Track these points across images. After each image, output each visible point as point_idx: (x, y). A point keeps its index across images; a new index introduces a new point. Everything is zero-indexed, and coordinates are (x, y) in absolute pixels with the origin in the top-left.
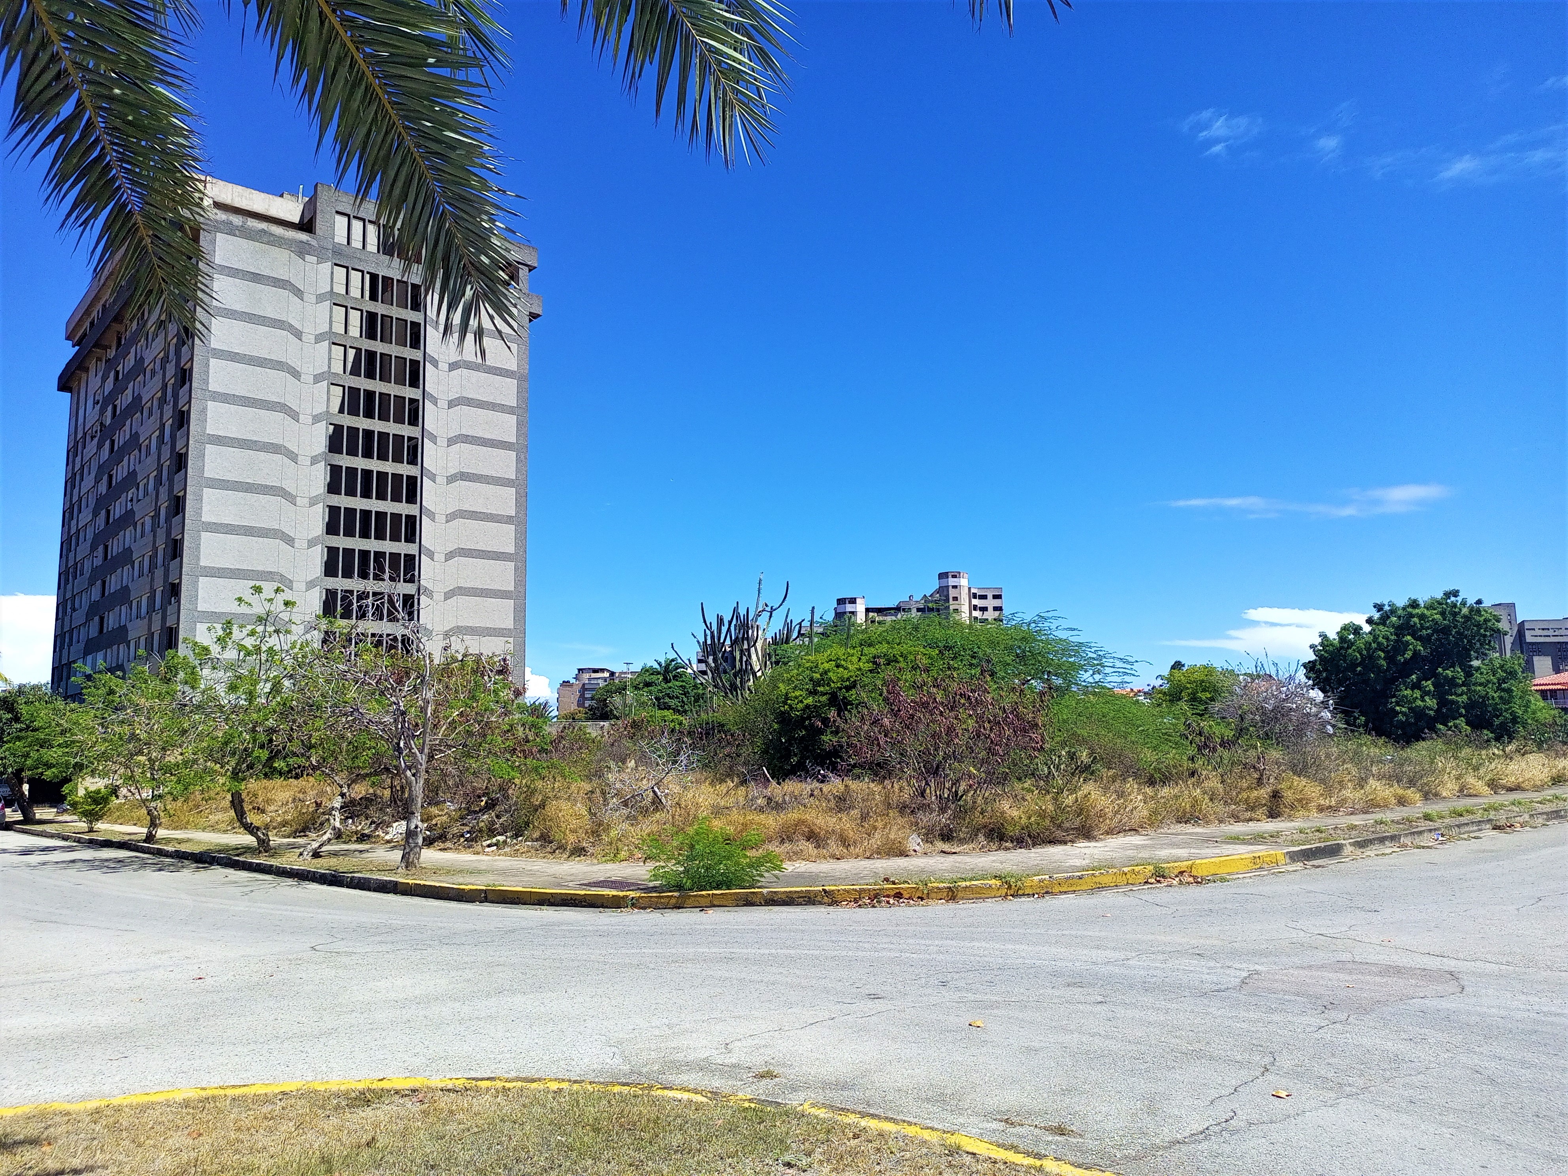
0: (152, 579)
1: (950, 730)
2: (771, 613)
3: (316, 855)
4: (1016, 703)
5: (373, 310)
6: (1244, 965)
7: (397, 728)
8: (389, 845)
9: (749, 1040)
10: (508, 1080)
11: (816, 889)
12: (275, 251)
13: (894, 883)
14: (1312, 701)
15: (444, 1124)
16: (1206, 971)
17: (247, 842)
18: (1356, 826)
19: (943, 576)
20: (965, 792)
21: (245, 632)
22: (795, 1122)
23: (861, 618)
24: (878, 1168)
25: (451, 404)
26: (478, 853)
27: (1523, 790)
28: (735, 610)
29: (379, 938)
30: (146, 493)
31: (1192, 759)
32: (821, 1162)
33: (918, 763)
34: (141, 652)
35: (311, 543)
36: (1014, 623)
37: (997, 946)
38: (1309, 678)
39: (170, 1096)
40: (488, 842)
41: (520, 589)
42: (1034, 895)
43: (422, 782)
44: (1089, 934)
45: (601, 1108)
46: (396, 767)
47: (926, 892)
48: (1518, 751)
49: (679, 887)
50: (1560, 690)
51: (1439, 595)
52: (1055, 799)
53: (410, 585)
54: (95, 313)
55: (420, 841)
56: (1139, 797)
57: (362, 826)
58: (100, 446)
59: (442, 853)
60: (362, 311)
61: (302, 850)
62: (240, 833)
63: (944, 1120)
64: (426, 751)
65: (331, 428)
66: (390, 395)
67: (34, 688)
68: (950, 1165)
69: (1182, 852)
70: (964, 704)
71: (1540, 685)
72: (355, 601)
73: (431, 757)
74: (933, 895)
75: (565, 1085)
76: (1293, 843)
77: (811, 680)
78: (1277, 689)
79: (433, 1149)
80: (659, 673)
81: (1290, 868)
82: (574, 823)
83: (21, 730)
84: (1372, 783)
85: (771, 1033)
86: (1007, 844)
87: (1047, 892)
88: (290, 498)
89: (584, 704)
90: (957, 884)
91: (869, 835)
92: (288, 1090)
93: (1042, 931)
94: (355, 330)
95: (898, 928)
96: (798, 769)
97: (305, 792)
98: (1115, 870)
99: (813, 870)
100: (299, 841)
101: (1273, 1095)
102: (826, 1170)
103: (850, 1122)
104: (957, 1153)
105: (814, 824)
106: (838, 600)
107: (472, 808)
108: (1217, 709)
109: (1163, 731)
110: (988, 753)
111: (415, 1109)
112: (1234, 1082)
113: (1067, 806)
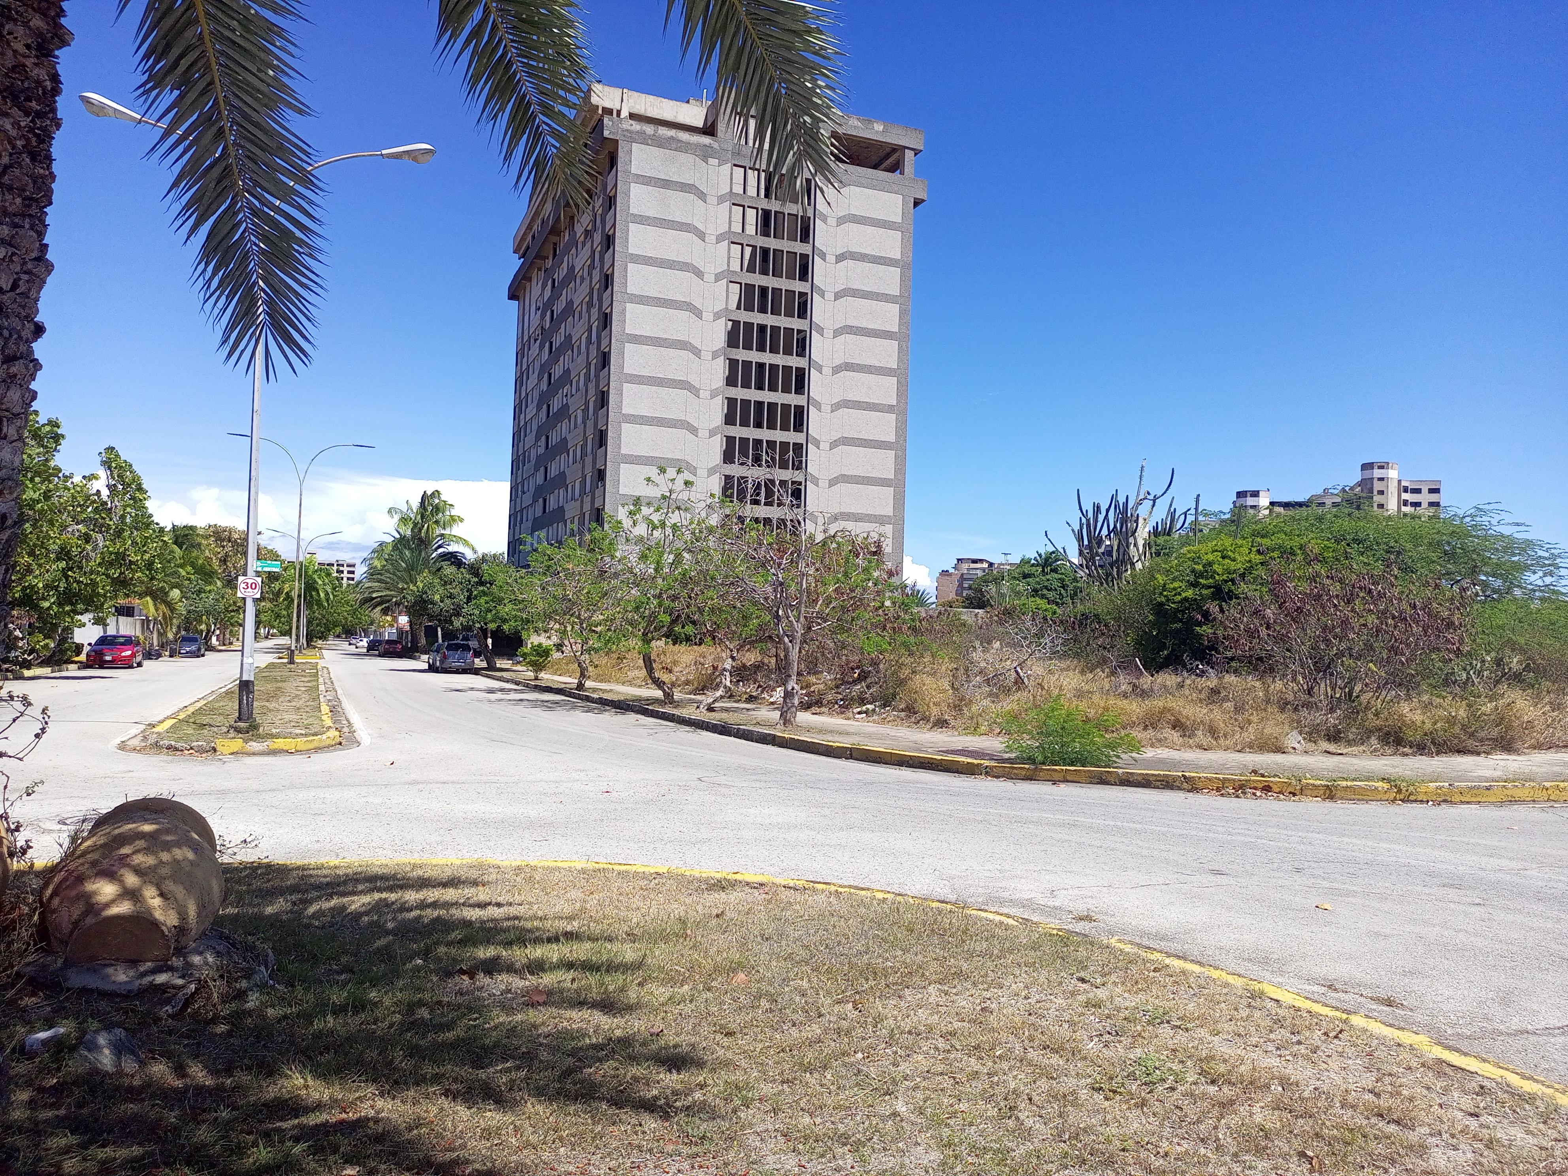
0: (583, 467)
1: (1345, 623)
2: (1154, 501)
3: (711, 709)
5: (767, 208)
7: (776, 597)
8: (773, 707)
9: (1076, 891)
10: (840, 886)
11: (1175, 774)
12: (682, 156)
13: (1263, 776)
15: (782, 911)
17: (657, 695)
19: (1367, 466)
20: (1361, 693)
21: (652, 508)
22: (1098, 950)
23: (1263, 512)
24: (1172, 996)
25: (838, 296)
26: (849, 719)
28: (1114, 497)
29: (754, 777)
30: (578, 390)
32: (1115, 983)
33: (1306, 659)
34: (575, 529)
35: (712, 433)
36: (1448, 518)
37: (1369, 843)
39: (572, 864)
40: (859, 710)
41: (899, 477)
42: (1428, 802)
44: (1485, 842)
45: (918, 916)
47: (1298, 788)
49: (1032, 761)
52: (1469, 706)
53: (798, 471)
54: (536, 227)
55: (796, 702)
57: (751, 689)
58: (541, 347)
59: (815, 716)
60: (757, 209)
61: (699, 704)
62: (650, 687)
64: (803, 621)
65: (730, 323)
66: (781, 290)
67: (495, 556)
70: (1364, 598)
72: (749, 487)
73: (808, 628)
74: (1307, 792)
75: (889, 896)
77: (1193, 571)
79: (769, 927)
80: (1037, 565)
82: (938, 697)
85: (1099, 888)
86: (1405, 750)
87: (1444, 800)
88: (694, 390)
89: (962, 593)
90: (1336, 783)
91: (1242, 728)
92: (661, 871)
93: (1428, 836)
94: (751, 229)
95: (1261, 818)
96: (1173, 662)
97: (704, 657)
98: (1532, 784)
99: (1176, 757)
100: (698, 697)
102: (1119, 989)
103: (1155, 958)
104: (1260, 998)
105: (1180, 713)
106: (1238, 493)
107: (846, 679)
110: (1391, 652)
111: (760, 897)
113: (1484, 714)
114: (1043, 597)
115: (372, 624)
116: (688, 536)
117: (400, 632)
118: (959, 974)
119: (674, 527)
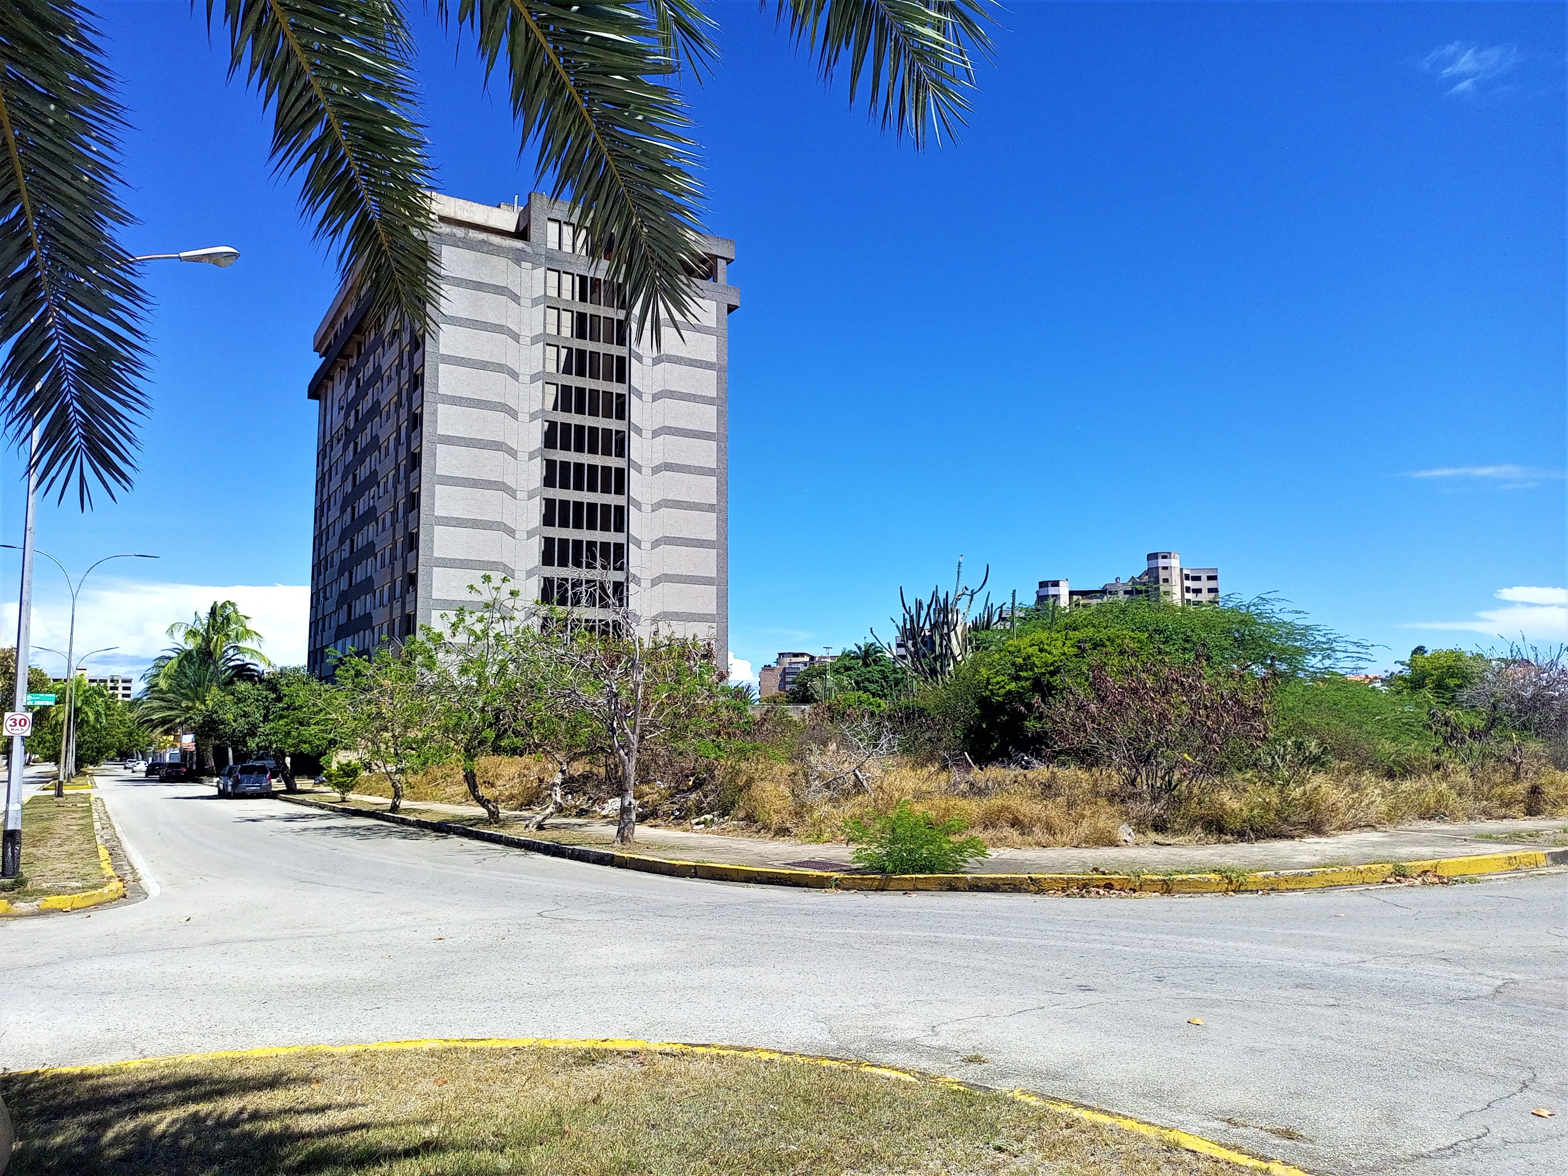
0: (393, 570)
1: (1163, 716)
2: (972, 596)
3: (540, 827)
4: (1235, 689)
5: (582, 311)
6: (1497, 973)
7: (610, 709)
8: (605, 820)
9: (956, 1024)
10: (722, 1048)
11: (1021, 876)
12: (494, 259)
13: (1104, 873)
15: (663, 1086)
16: (1453, 977)
17: (479, 814)
19: (1152, 557)
20: (1180, 781)
21: (475, 618)
22: (1005, 1108)
23: (1064, 601)
24: (1092, 1159)
25: (655, 397)
26: (687, 831)
28: (934, 594)
29: (599, 908)
30: (386, 491)
31: (1437, 751)
32: (1033, 1149)
33: (1128, 751)
34: (385, 637)
35: (530, 534)
36: (1231, 604)
37: (1218, 943)
39: (418, 1045)
40: (697, 820)
41: (722, 575)
42: (1257, 891)
43: (634, 762)
44: (1320, 934)
45: (812, 1081)
46: (610, 747)
47: (1138, 884)
49: (882, 870)
52: (1281, 791)
53: (620, 572)
54: (338, 325)
55: (633, 817)
56: (1377, 791)
57: (581, 801)
58: (345, 448)
59: (653, 829)
60: (572, 312)
61: (527, 822)
62: (472, 805)
63: (1162, 1116)
64: (638, 731)
65: (547, 424)
66: (598, 391)
67: (293, 670)
68: (1169, 1161)
69: (1426, 851)
70: (1177, 690)
72: (570, 589)
73: (642, 737)
74: (1146, 887)
75: (776, 1056)
76: (1555, 843)
77: (1013, 664)
78: (1536, 675)
79: (653, 1110)
80: (858, 658)
81: (1554, 870)
82: (779, 804)
83: (283, 709)
85: (978, 1019)
86: (1227, 837)
87: (1272, 889)
88: (512, 492)
89: (785, 687)
90: (1172, 877)
91: (1076, 823)
92: (520, 1046)
93: (1268, 930)
94: (566, 332)
95: (1109, 919)
96: (1001, 756)
97: (529, 769)
98: (1349, 868)
99: (1018, 857)
100: (525, 814)
101: (1533, 1114)
102: (1038, 1157)
103: (1063, 1111)
104: (1176, 1150)
105: (1018, 811)
106: (1040, 583)
107: (681, 788)
108: (1466, 697)
109: (1404, 721)
110: (1205, 741)
111: (635, 1070)
112: (1486, 1097)
113: (1293, 799)
114: (866, 690)
115: (150, 744)
116: (512, 646)
117: (184, 753)
118: (871, 1156)
119: (497, 637)
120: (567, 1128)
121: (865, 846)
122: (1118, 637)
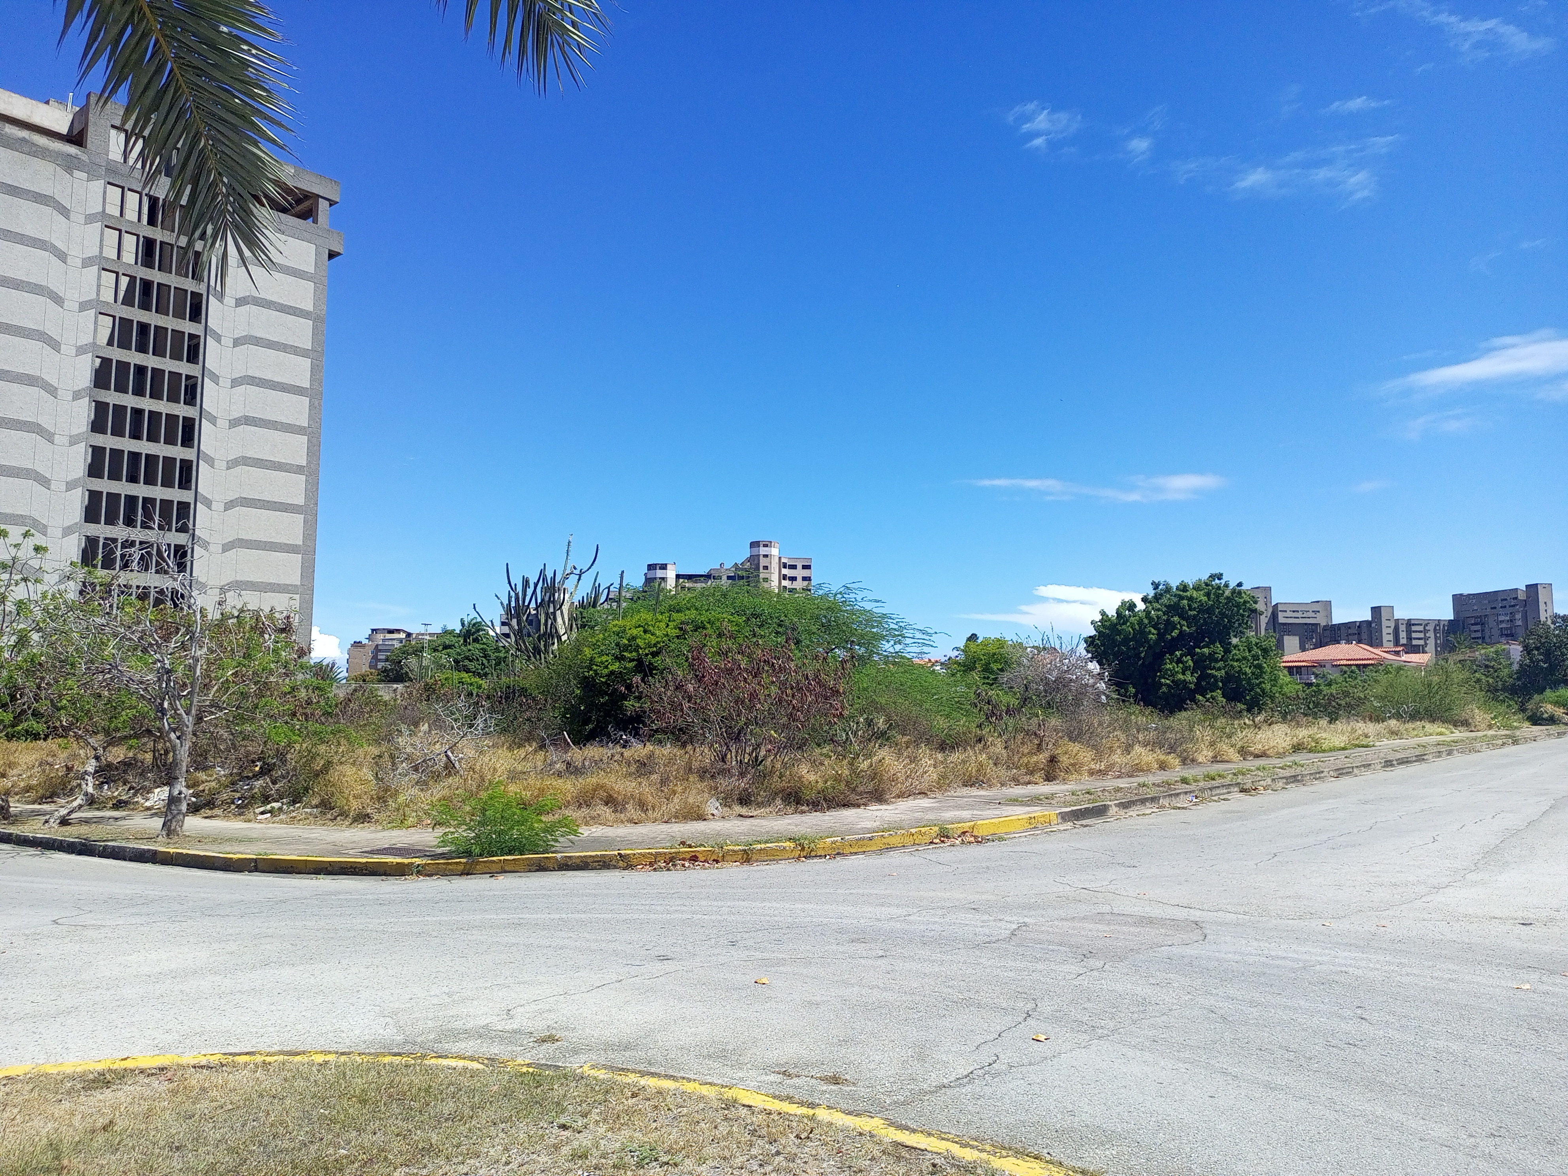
1: (753, 696)
2: (580, 576)
3: (64, 822)
4: (819, 670)
5: (151, 236)
6: (1015, 918)
7: (160, 687)
8: (149, 812)
9: (533, 1006)
10: (270, 1054)
11: (611, 853)
12: (37, 163)
13: (690, 846)
14: (1090, 672)
15: (194, 1103)
16: (979, 924)
18: (1121, 788)
19: (754, 545)
20: (765, 757)
22: (573, 1084)
23: (671, 583)
24: (654, 1125)
25: (237, 342)
26: (250, 821)
27: (1268, 757)
28: (542, 572)
29: (133, 910)
31: (980, 726)
32: (597, 1122)
33: (721, 729)
35: (70, 486)
36: (821, 592)
37: (787, 906)
38: (1088, 652)
40: (262, 809)
41: (309, 543)
42: (826, 856)
43: (188, 746)
44: (875, 892)
45: (370, 1079)
46: (159, 729)
47: (721, 855)
48: (1265, 721)
49: (468, 853)
50: (1304, 666)
51: (1205, 577)
52: (852, 764)
53: (183, 535)
55: (184, 807)
56: (930, 762)
57: (120, 792)
59: (207, 820)
60: (138, 236)
61: (47, 817)
63: (724, 1075)
64: (193, 712)
65: (98, 361)
66: (166, 329)
68: (726, 1119)
69: (966, 814)
70: (767, 671)
71: (1288, 662)
72: (118, 550)
73: (199, 719)
74: (728, 858)
75: (331, 1058)
76: (1065, 804)
77: (617, 645)
78: (1060, 661)
79: (179, 1130)
80: (459, 636)
81: (1061, 827)
82: (359, 789)
84: (1138, 749)
85: (555, 998)
86: (803, 808)
87: (838, 853)
88: (48, 436)
89: (377, 665)
90: (752, 847)
91: (668, 800)
92: (14, 1074)
93: (832, 891)
94: (129, 257)
95: (692, 890)
96: (599, 735)
97: (54, 755)
98: (903, 832)
99: (610, 834)
100: (45, 807)
101: (1033, 1039)
102: (602, 1129)
103: (630, 1081)
104: (734, 1107)
105: (612, 789)
106: (649, 565)
107: (245, 774)
108: (1006, 679)
109: (956, 699)
110: (790, 719)
111: (162, 1088)
112: (998, 1028)
113: (862, 771)
114: (465, 669)
116: (38, 613)
118: (429, 1150)
119: (19, 602)
120: (65, 1162)
121: (452, 830)
122: (718, 620)
